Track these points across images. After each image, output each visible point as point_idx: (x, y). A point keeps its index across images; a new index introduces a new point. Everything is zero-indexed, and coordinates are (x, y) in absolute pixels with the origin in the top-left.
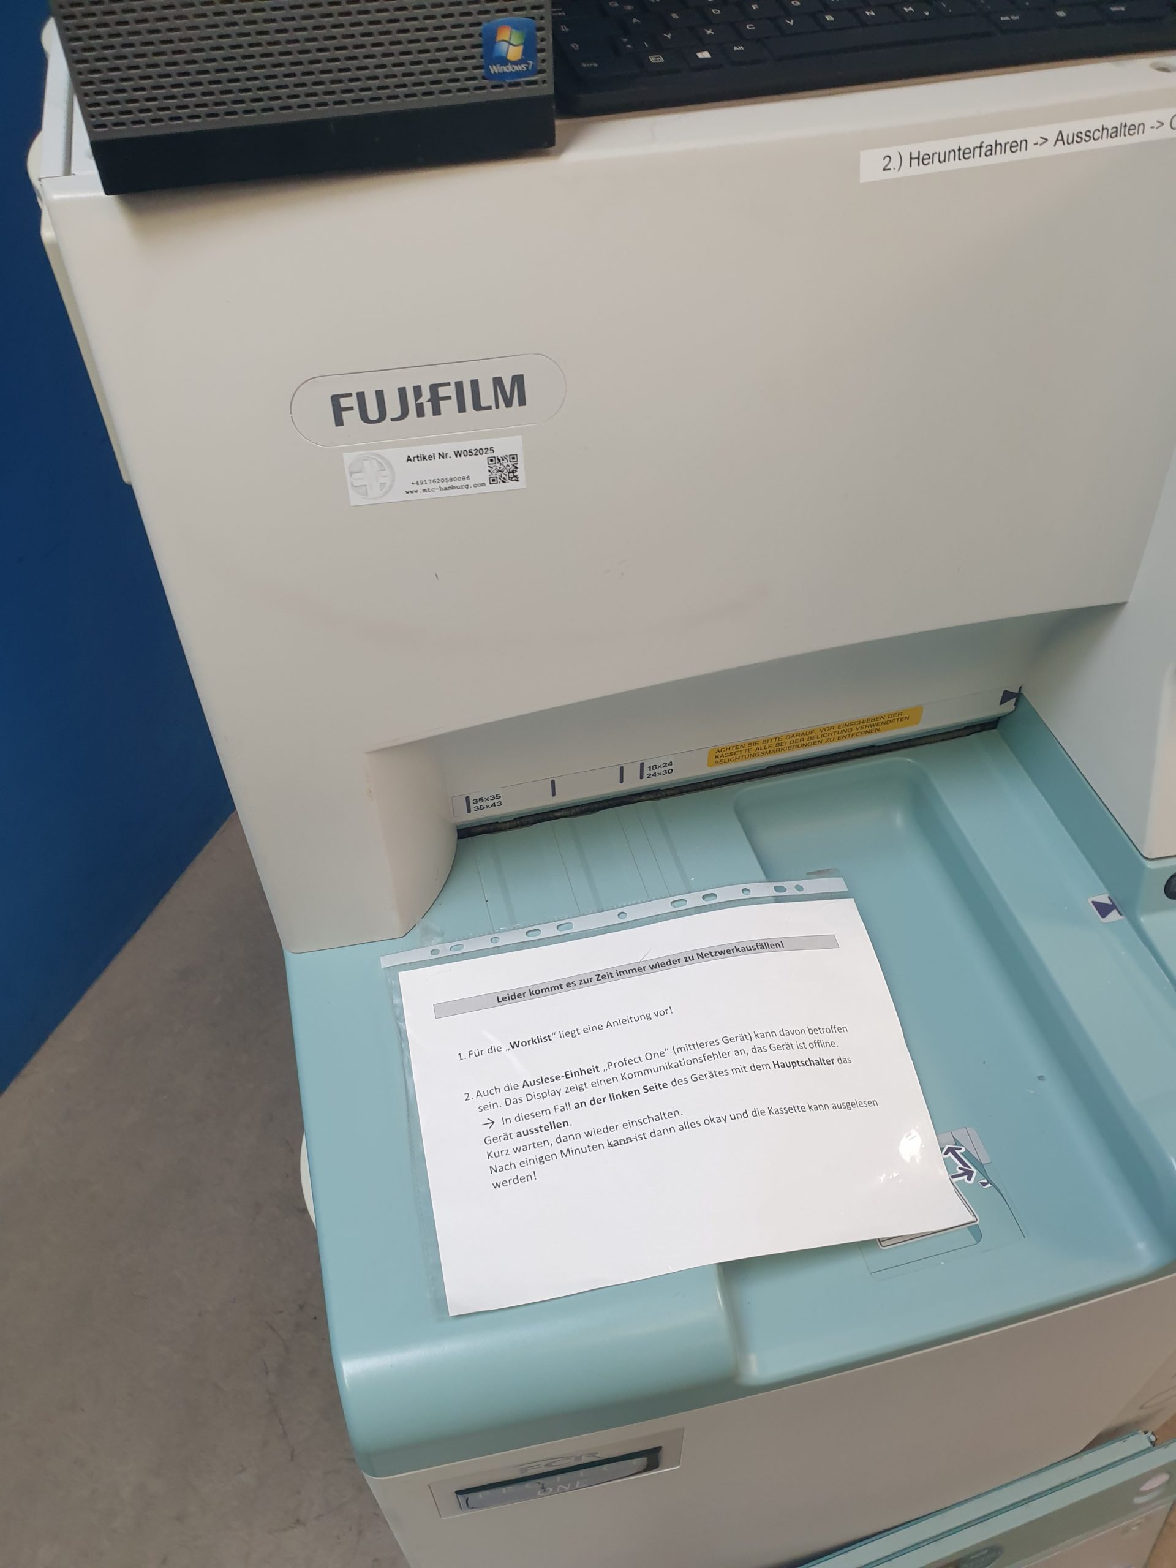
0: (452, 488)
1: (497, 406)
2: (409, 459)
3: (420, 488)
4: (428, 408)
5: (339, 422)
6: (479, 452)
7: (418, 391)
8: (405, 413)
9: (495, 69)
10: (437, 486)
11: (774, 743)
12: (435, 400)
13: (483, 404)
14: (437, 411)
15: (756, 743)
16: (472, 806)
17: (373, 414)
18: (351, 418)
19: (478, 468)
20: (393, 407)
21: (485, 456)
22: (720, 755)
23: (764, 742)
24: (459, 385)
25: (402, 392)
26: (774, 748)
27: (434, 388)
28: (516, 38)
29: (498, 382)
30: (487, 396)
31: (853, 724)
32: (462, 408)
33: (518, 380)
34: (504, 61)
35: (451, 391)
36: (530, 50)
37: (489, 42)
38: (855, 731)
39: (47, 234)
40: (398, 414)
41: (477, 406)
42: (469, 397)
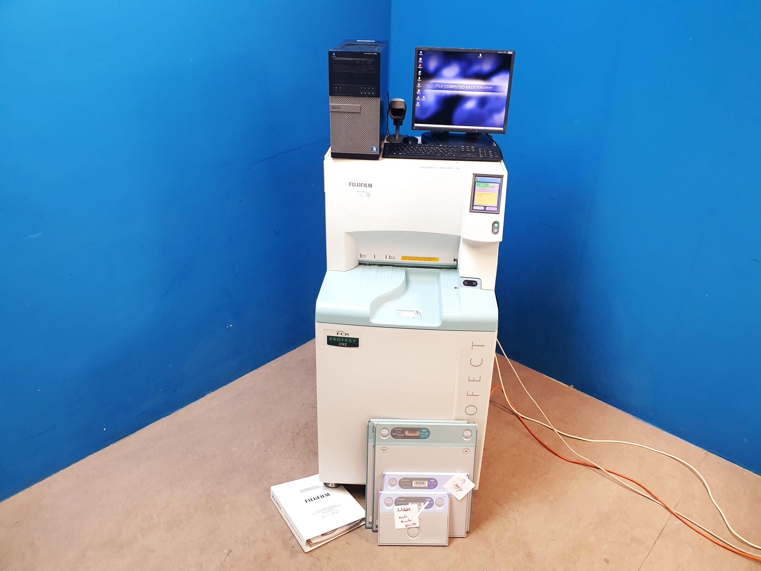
1: (368, 187)
2: (357, 191)
3: (358, 195)
4: (360, 186)
5: (350, 185)
6: (365, 192)
7: (359, 184)
8: (357, 186)
9: (373, 151)
10: (360, 195)
11: (412, 258)
12: (361, 185)
14: (361, 186)
15: (409, 257)
16: (361, 256)
17: (354, 185)
18: (351, 185)
19: (365, 194)
20: (356, 185)
22: (404, 258)
23: (411, 257)
24: (364, 184)
25: (358, 183)
26: (412, 259)
27: (361, 183)
28: (375, 149)
29: (369, 184)
30: (367, 185)
31: (426, 258)
32: (364, 186)
33: (371, 184)
34: (374, 150)
35: (363, 184)
36: (377, 150)
37: (372, 149)
38: (427, 259)
39: (324, 161)
41: (366, 187)
42: (365, 185)
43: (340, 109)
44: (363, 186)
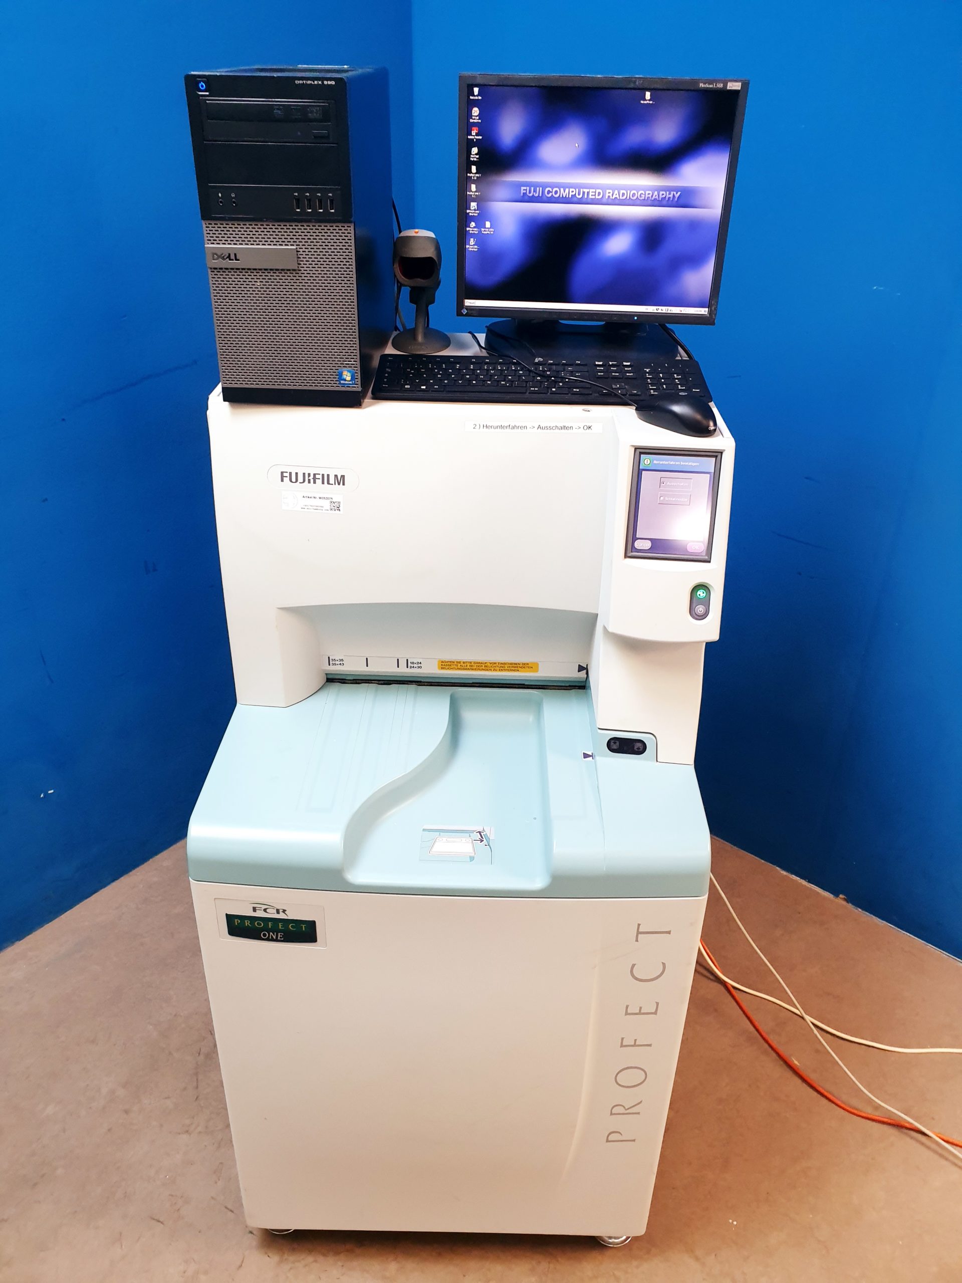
0: (317, 509)
1: (335, 484)
2: (304, 497)
3: (306, 507)
4: (312, 481)
5: (282, 480)
6: (328, 498)
7: (309, 475)
8: (304, 481)
9: (342, 382)
10: (312, 508)
11: (468, 665)
12: (315, 479)
13: (330, 483)
14: (315, 482)
15: (460, 662)
16: (331, 662)
17: (294, 480)
18: (286, 480)
19: (326, 504)
20: (300, 479)
21: (329, 500)
22: (444, 665)
23: (464, 663)
24: (323, 475)
25: (304, 474)
26: (468, 667)
27: (315, 475)
28: (349, 374)
29: (336, 476)
30: (332, 480)
31: (505, 664)
32: (323, 483)
33: (343, 477)
34: (345, 380)
35: (320, 477)
36: (353, 378)
37: (341, 374)
38: (506, 668)
40: (302, 481)
41: (328, 483)
42: (325, 479)
43: (236, 260)
44: (319, 482)
